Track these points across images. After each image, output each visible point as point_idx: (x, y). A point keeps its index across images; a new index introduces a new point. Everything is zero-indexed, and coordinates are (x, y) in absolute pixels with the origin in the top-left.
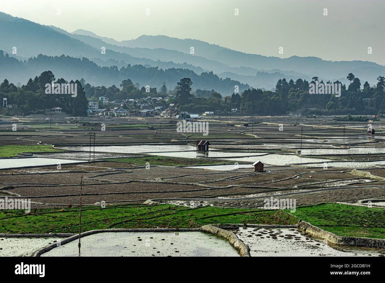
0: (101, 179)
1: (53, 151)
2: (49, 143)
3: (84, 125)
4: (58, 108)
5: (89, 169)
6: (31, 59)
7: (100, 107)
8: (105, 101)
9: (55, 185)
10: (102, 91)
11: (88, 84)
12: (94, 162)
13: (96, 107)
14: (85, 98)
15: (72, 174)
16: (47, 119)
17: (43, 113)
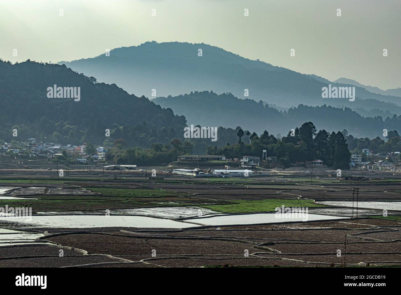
0: (364, 237)
1: (314, 206)
2: (309, 197)
3: (346, 179)
4: (319, 161)
5: (352, 226)
6: (291, 109)
7: (364, 160)
8: (369, 154)
9: (317, 243)
10: (366, 143)
11: (351, 136)
12: (357, 219)
13: (359, 160)
14: (348, 151)
15: (334, 231)
16: (308, 172)
17: (304, 166)
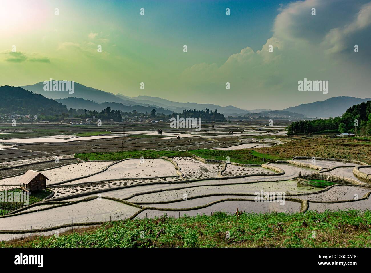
0: (127, 142)
1: (111, 133)
2: (109, 131)
3: (121, 125)
4: (112, 119)
5: (123, 139)
6: (102, 103)
7: (126, 119)
8: (127, 117)
9: (112, 144)
10: (126, 114)
11: (122, 111)
12: (125, 137)
13: (125, 119)
14: (121, 116)
15: (118, 141)
16: (108, 123)
17: (107, 121)
